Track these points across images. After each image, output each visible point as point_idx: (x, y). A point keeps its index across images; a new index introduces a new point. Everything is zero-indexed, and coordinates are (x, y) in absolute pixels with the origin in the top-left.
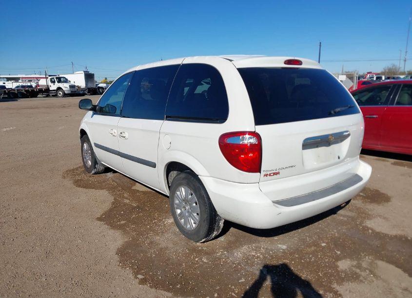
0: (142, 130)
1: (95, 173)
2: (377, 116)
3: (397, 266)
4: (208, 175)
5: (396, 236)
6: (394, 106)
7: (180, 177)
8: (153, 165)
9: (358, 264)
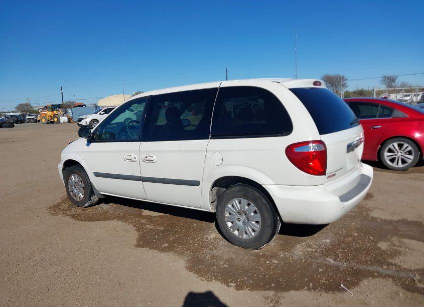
0: (179, 151)
1: (89, 206)
2: (381, 127)
3: (418, 240)
4: (273, 183)
5: (399, 221)
6: (377, 118)
7: (234, 190)
8: (196, 183)
9: (391, 243)
